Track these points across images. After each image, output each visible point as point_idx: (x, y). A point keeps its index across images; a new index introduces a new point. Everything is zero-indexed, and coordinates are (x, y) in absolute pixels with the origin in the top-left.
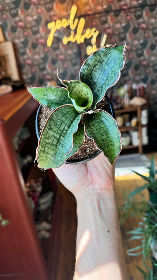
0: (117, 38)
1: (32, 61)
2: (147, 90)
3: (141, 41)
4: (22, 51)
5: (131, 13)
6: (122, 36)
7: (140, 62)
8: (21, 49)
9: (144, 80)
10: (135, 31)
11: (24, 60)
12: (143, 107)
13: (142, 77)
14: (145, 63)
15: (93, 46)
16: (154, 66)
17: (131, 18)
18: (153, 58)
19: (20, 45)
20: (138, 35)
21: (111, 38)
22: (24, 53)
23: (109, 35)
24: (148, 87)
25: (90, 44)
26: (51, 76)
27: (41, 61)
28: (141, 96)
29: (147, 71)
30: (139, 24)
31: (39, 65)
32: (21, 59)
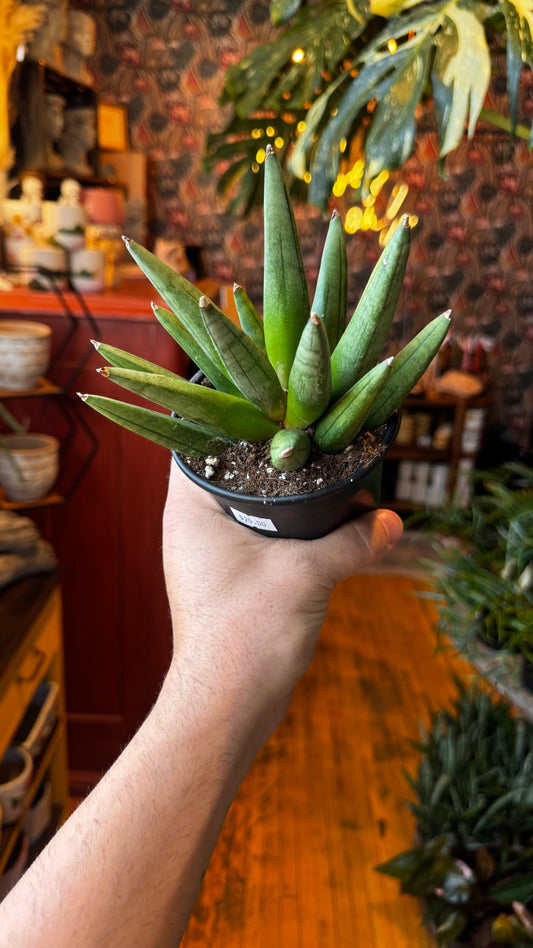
0: (433, 203)
1: (189, 218)
2: (492, 361)
3: (499, 224)
4: (167, 184)
5: (485, 144)
6: (450, 198)
7: (487, 278)
8: (165, 178)
9: (489, 331)
10: (487, 193)
11: (168, 212)
12: (472, 402)
13: (485, 321)
14: (498, 284)
15: (367, 210)
16: (520, 297)
17: (482, 159)
18: (523, 276)
19: (167, 169)
20: (491, 205)
21: (419, 199)
22: (172, 193)
23: (413, 188)
24: (496, 349)
25: (359, 204)
26: (234, 271)
27: (213, 223)
28: (473, 372)
29: (501, 308)
30: (500, 177)
31: (206, 235)
32: (161, 207)
